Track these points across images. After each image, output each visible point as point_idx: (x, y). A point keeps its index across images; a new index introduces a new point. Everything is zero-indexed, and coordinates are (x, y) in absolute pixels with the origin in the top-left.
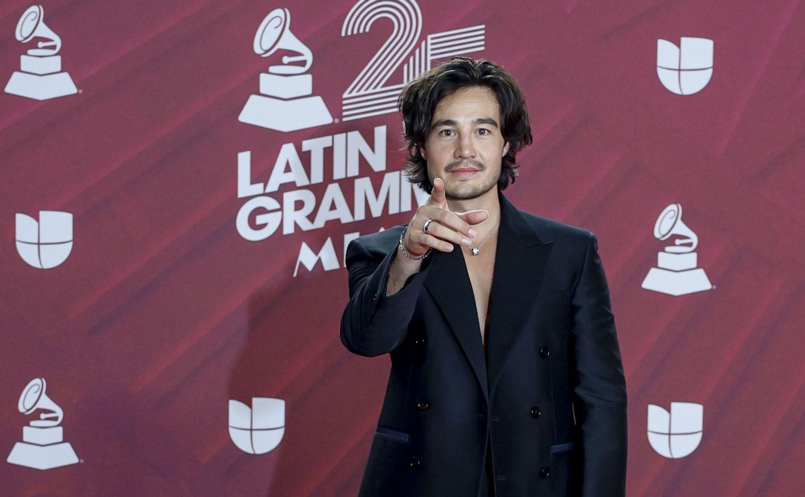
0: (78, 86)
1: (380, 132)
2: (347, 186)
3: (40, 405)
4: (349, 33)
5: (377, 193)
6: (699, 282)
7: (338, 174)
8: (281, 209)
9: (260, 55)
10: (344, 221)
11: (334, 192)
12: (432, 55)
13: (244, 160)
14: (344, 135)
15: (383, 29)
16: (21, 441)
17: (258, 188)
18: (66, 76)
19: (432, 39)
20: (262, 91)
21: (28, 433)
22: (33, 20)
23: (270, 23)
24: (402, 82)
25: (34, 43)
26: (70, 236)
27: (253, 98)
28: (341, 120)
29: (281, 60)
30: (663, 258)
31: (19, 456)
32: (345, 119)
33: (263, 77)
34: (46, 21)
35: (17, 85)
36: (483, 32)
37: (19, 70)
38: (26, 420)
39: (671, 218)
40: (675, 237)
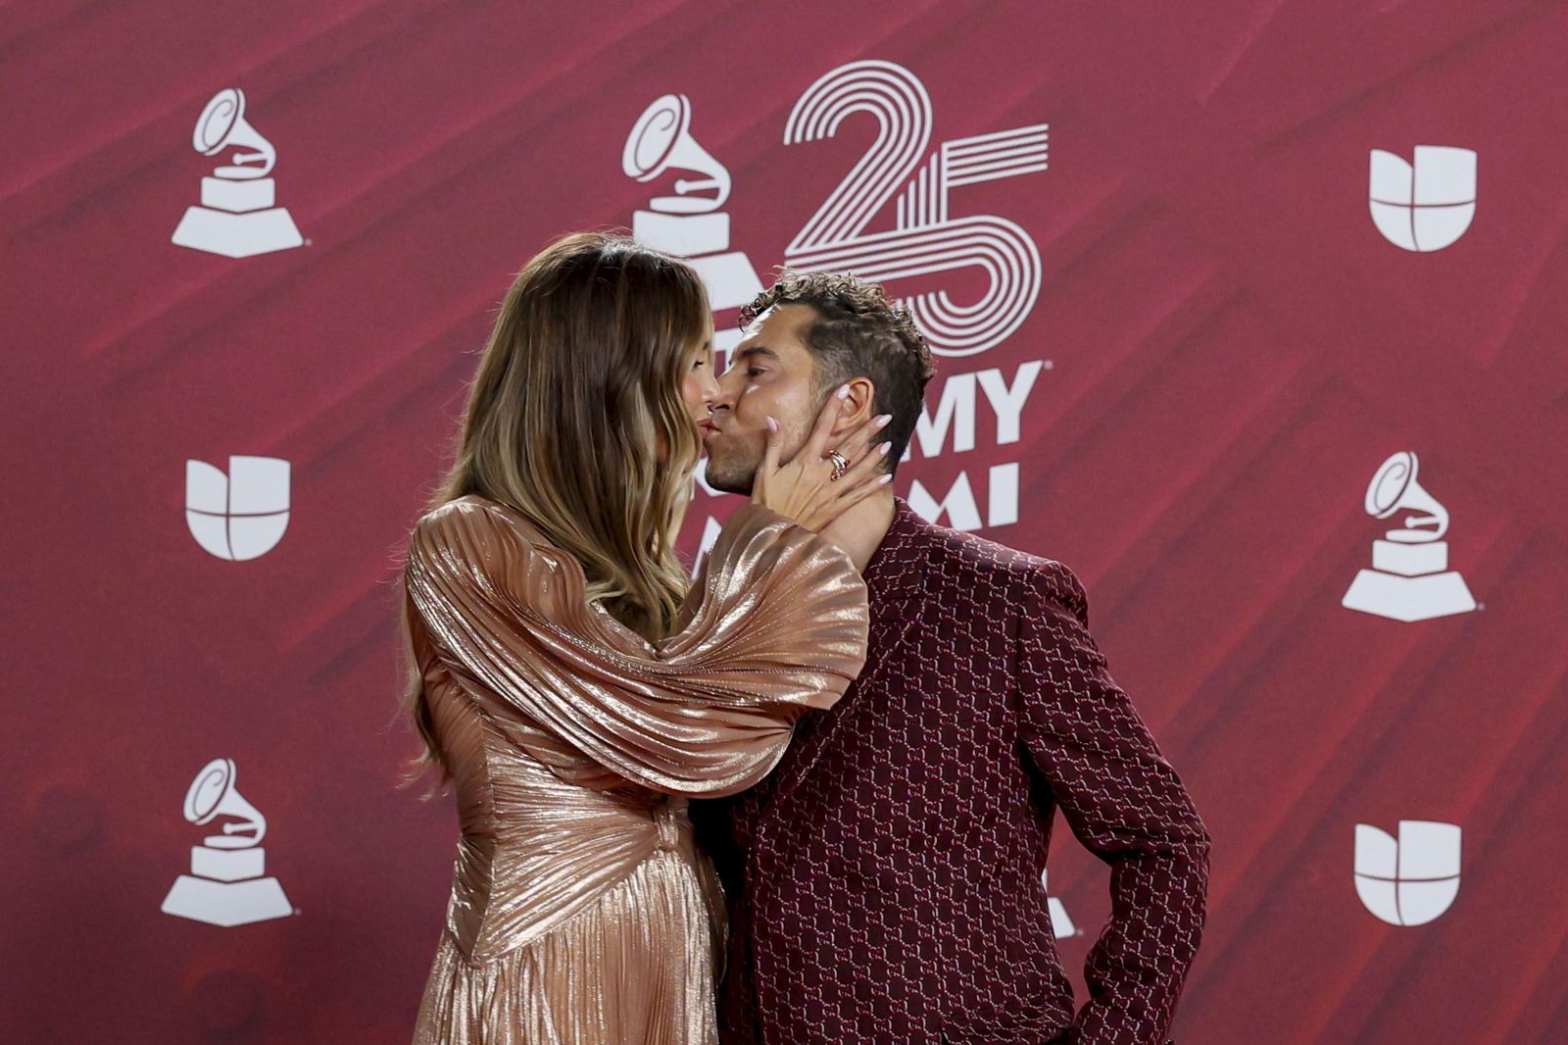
0: (304, 232)
3: (224, 808)
4: (798, 139)
6: (1453, 597)
9: (634, 179)
12: (950, 178)
15: (860, 131)
16: (189, 872)
18: (283, 214)
19: (951, 149)
21: (201, 858)
22: (225, 115)
24: (894, 228)
25: (226, 156)
26: (284, 502)
29: (673, 186)
30: (1382, 552)
31: (185, 900)
34: (247, 117)
35: (194, 231)
36: (1044, 137)
37: (200, 205)
38: (198, 834)
39: (1398, 478)
40: (1405, 513)
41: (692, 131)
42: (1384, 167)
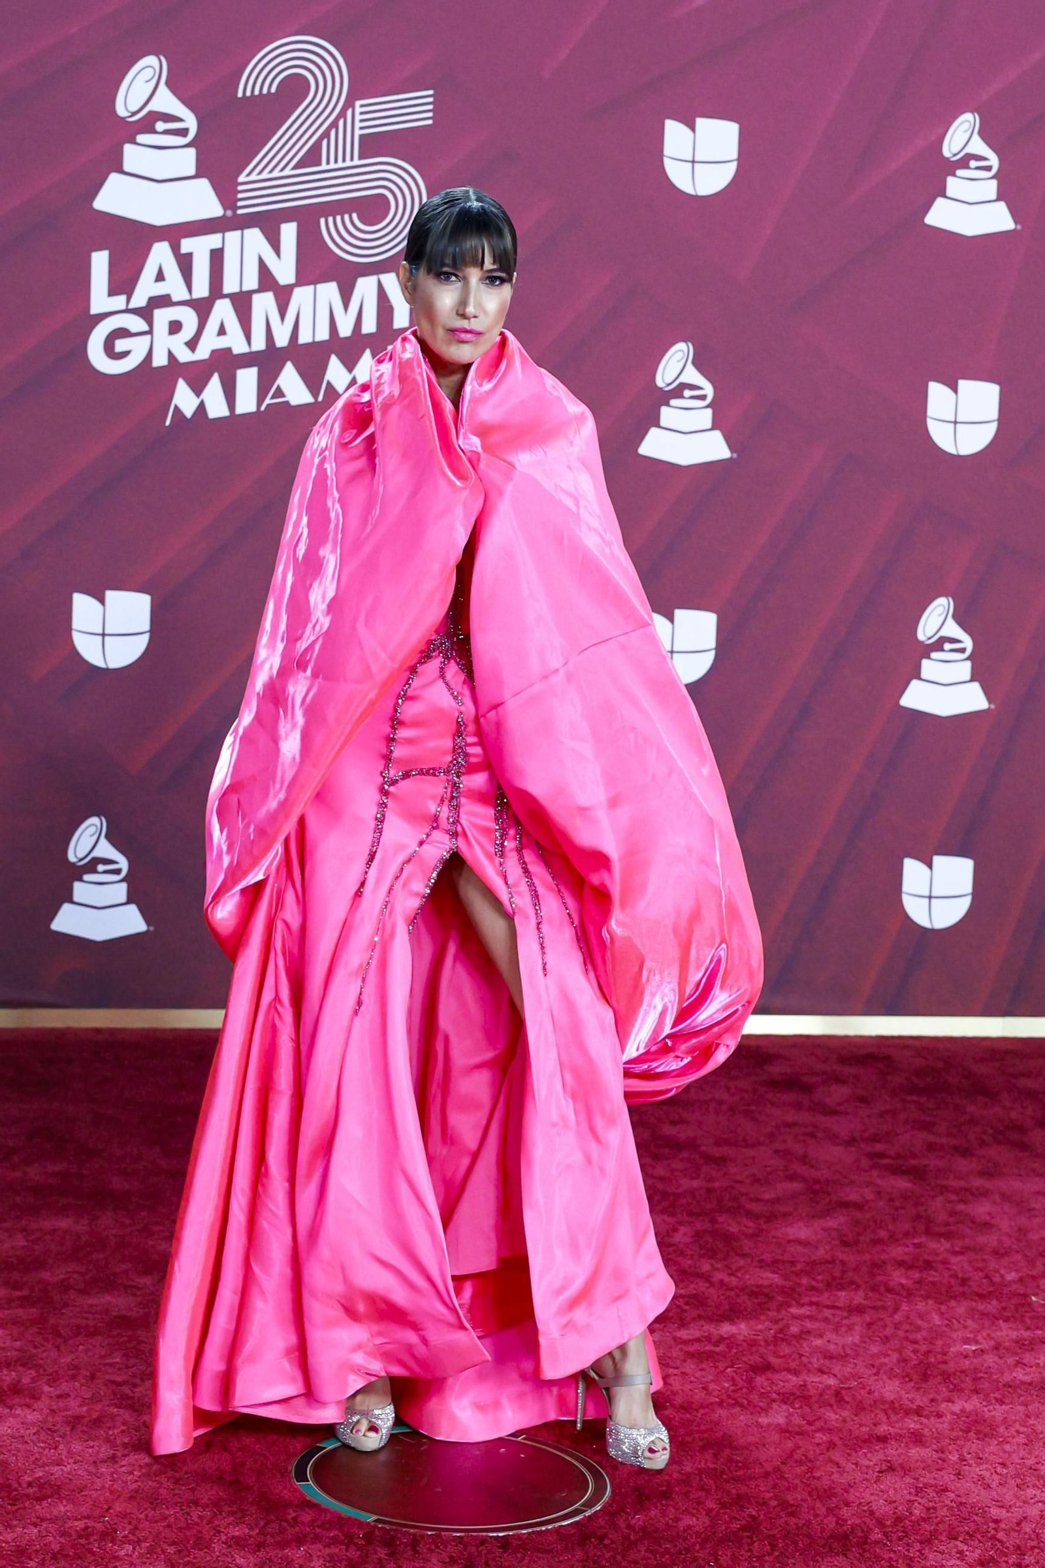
1: (289, 232)
2: (242, 303)
4: (248, 93)
5: (283, 314)
7: (230, 285)
8: (150, 332)
9: (123, 119)
10: (236, 351)
11: (223, 310)
12: (361, 128)
13: (100, 262)
14: (238, 233)
17: (119, 302)
19: (362, 106)
20: (126, 168)
23: (140, 75)
24: (319, 164)
27: (114, 178)
28: (234, 211)
29: (154, 127)
30: (667, 415)
32: (240, 212)
33: (128, 149)
36: (431, 100)
39: (679, 361)
40: (684, 386)
41: (168, 84)
42: (674, 133)
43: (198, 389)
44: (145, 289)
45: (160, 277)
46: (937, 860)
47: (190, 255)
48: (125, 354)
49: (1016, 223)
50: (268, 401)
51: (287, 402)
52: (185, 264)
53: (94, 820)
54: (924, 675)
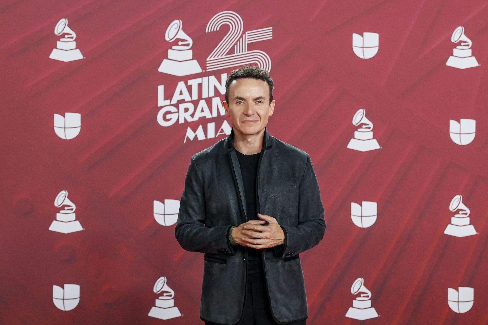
0: (83, 56)
1: (224, 76)
2: (209, 101)
3: (65, 203)
4: (209, 31)
6: (374, 145)
7: (205, 95)
8: (178, 112)
9: (168, 41)
10: (207, 117)
11: (203, 104)
12: (248, 41)
13: (161, 89)
14: (207, 78)
15: (225, 29)
16: (56, 220)
17: (168, 102)
18: (78, 50)
19: (248, 33)
20: (169, 57)
21: (59, 216)
22: (63, 25)
23: (173, 26)
24: (234, 53)
25: (63, 35)
26: (79, 124)
27: (165, 61)
29: (178, 43)
30: (357, 134)
31: (55, 227)
32: (207, 70)
33: (170, 51)
34: (69, 26)
35: (55, 55)
36: (271, 30)
37: (56, 48)
38: (58, 210)
39: (361, 115)
40: (362, 124)
41: (183, 29)
42: (356, 38)
43: (194, 130)
44: (176, 97)
45: (181, 93)
46: (460, 288)
47: (191, 86)
48: (170, 120)
49: (479, 63)
50: (218, 134)
51: (225, 134)
52: (189, 88)
53: (162, 278)
54: (452, 223)
